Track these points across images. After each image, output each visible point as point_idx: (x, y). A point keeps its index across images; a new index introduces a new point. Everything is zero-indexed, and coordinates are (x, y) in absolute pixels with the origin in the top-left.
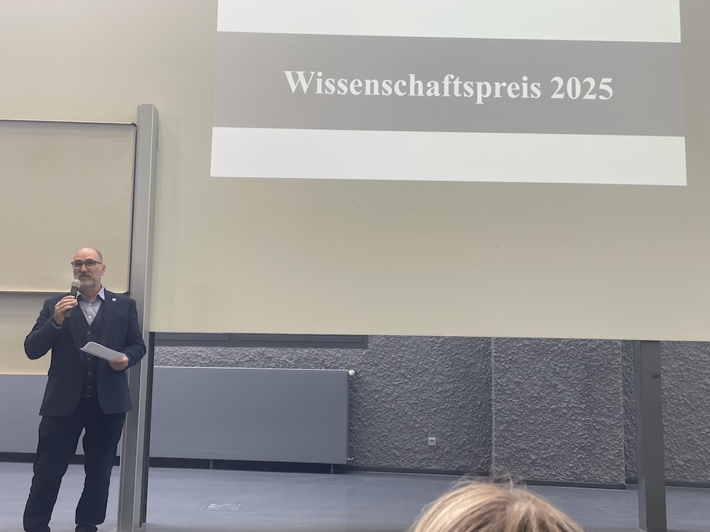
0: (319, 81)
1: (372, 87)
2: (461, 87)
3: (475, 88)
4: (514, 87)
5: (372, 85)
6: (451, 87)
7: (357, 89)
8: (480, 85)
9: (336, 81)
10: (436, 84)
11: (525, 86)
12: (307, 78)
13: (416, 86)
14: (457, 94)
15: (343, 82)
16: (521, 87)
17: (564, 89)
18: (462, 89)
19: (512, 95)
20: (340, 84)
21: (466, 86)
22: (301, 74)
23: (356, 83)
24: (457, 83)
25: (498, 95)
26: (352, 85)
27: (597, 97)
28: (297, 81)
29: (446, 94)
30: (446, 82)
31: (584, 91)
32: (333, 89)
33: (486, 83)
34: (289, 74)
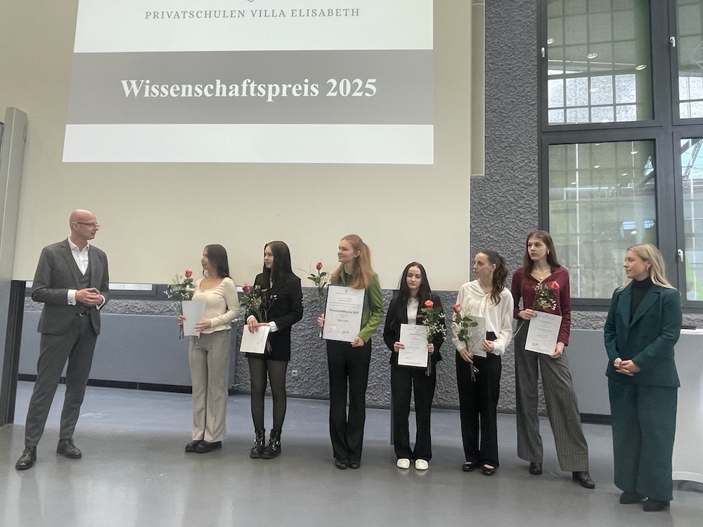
0: (147, 87)
1: (187, 90)
2: (256, 89)
3: (267, 89)
4: (297, 87)
5: (187, 88)
6: (248, 89)
7: (176, 93)
8: (270, 87)
9: (160, 87)
10: (237, 87)
11: (306, 87)
12: (138, 85)
13: (221, 88)
14: (252, 94)
15: (165, 87)
16: (303, 88)
17: (337, 89)
18: (256, 90)
19: (296, 94)
20: (163, 89)
21: (260, 88)
22: (133, 82)
23: (175, 88)
24: (253, 85)
25: (284, 94)
26: (172, 90)
27: (364, 94)
28: (130, 88)
29: (244, 94)
30: (244, 85)
31: (353, 90)
32: (157, 92)
33: (276, 85)
34: (124, 83)
